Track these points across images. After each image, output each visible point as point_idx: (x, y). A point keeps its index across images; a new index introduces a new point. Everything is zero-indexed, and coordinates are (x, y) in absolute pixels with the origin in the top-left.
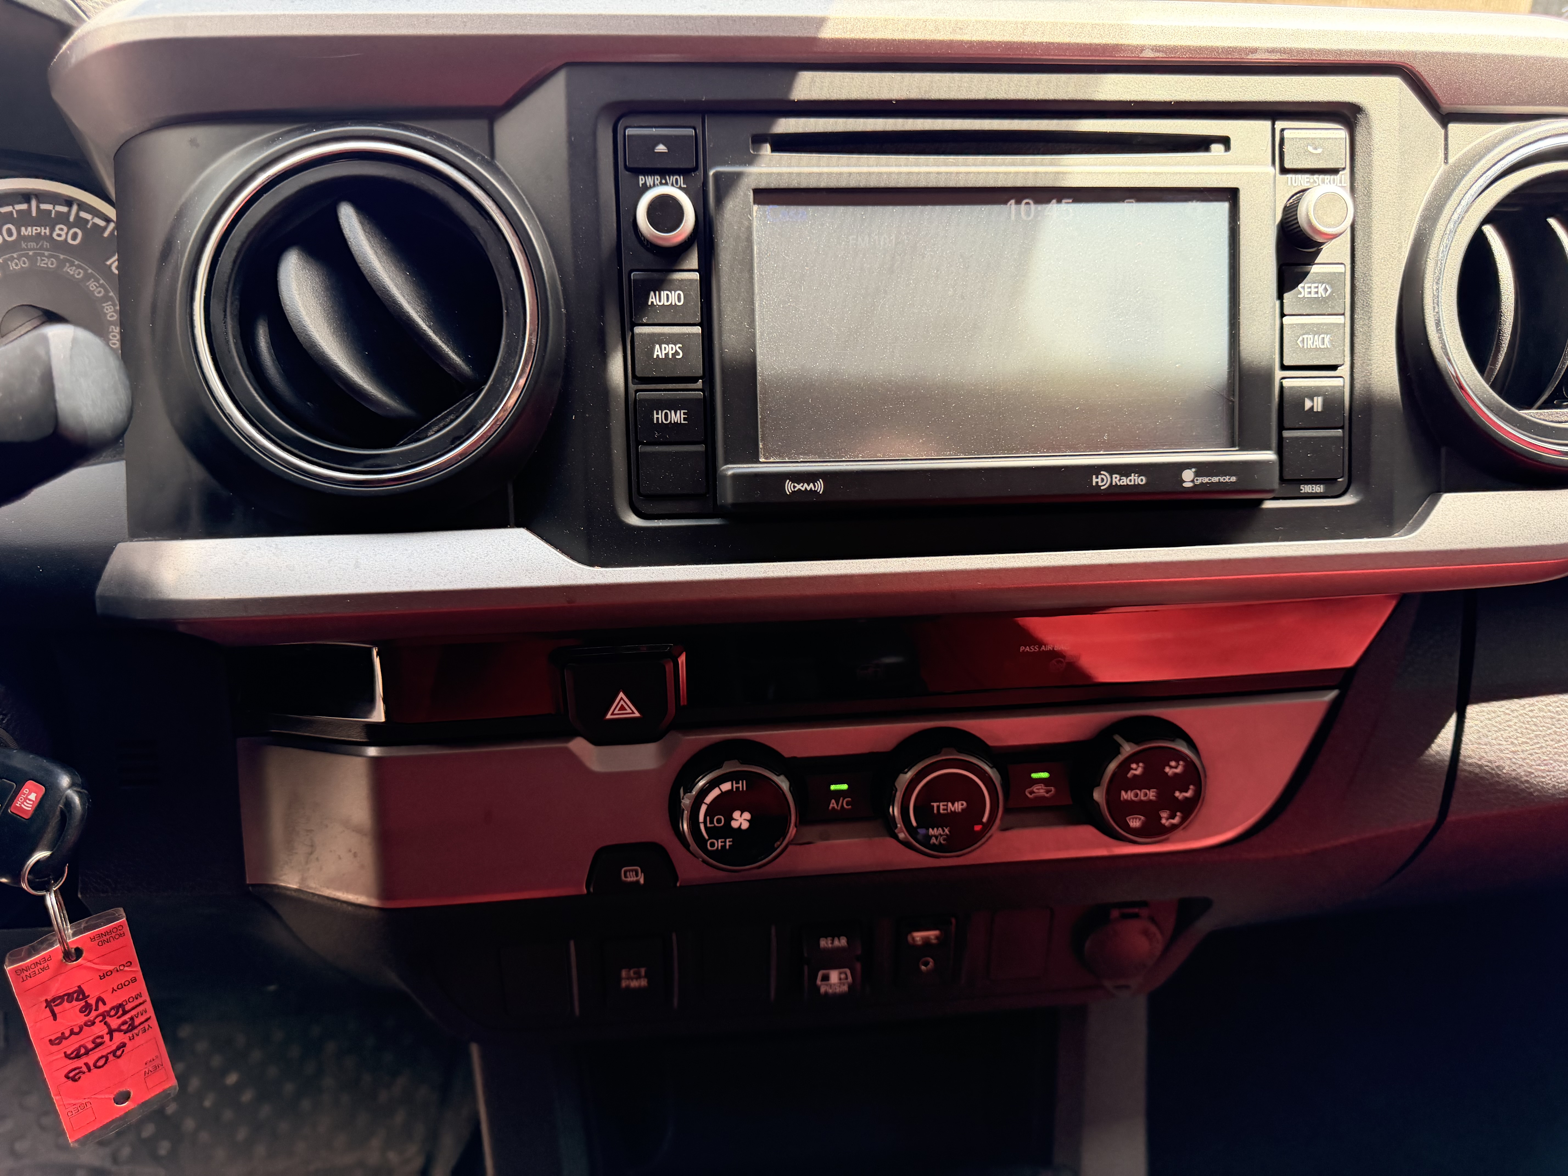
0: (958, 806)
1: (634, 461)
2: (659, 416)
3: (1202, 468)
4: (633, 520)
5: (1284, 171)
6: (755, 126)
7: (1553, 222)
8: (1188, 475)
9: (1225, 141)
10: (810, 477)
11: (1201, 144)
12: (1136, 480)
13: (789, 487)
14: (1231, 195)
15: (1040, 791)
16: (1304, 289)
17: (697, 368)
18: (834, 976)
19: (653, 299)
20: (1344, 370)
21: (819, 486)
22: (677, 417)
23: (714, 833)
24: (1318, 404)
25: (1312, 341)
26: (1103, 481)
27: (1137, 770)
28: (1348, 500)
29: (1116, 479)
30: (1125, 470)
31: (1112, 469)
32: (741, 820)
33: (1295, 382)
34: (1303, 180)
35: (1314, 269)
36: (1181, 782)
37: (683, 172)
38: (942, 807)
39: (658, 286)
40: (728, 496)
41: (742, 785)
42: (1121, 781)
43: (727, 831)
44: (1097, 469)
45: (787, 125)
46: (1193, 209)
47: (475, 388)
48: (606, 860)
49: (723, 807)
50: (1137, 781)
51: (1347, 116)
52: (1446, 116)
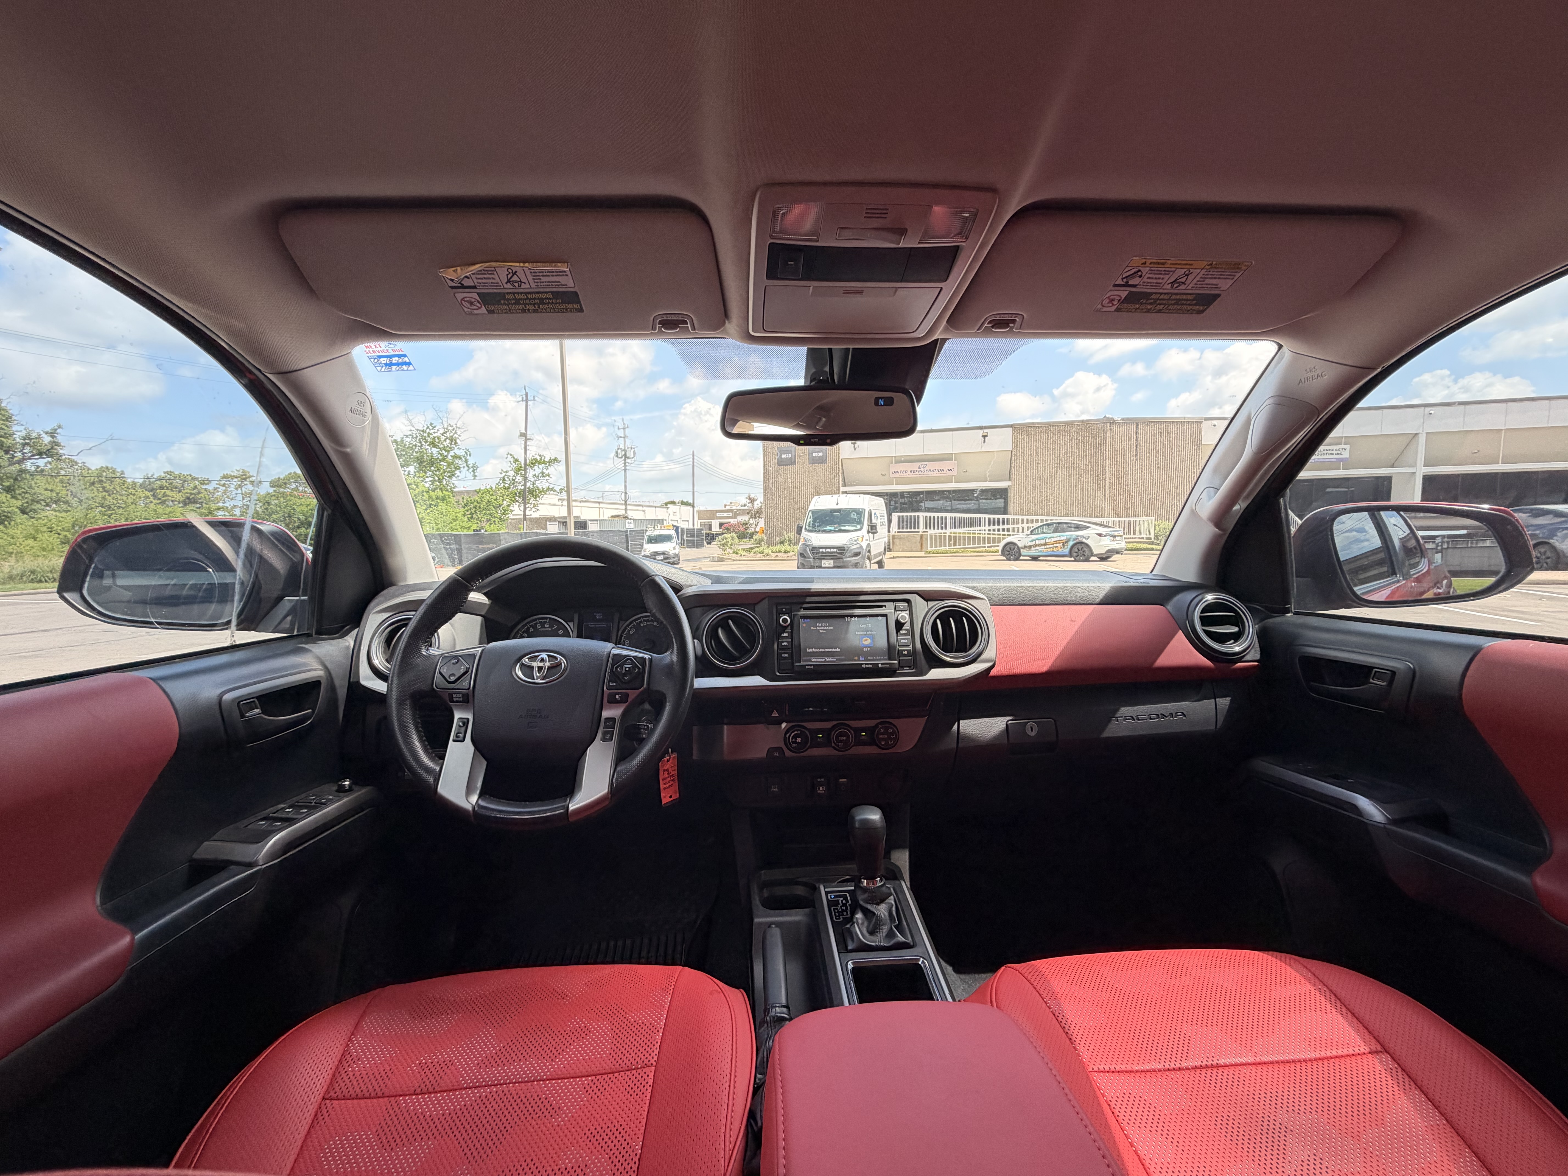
0: (845, 738)
1: (779, 663)
2: (783, 655)
3: (882, 664)
4: (778, 674)
5: (896, 611)
6: (800, 606)
7: (951, 619)
8: (880, 665)
9: (885, 606)
10: (811, 665)
11: (881, 607)
12: (870, 666)
13: (807, 667)
14: (886, 616)
15: (863, 738)
16: (902, 632)
17: (790, 647)
18: (821, 788)
19: (782, 635)
20: (910, 646)
21: (812, 667)
22: (786, 655)
23: (793, 743)
24: (906, 652)
25: (903, 641)
26: (864, 666)
27: (882, 731)
28: (912, 670)
29: (867, 666)
30: (867, 664)
32: (799, 740)
33: (901, 648)
34: (900, 613)
35: (903, 628)
36: (892, 734)
37: (788, 613)
38: (841, 738)
39: (783, 633)
40: (796, 669)
41: (799, 732)
42: (878, 733)
43: (795, 742)
44: (862, 664)
45: (805, 606)
46: (880, 618)
47: (749, 651)
48: (771, 751)
49: (795, 737)
50: (883, 734)
51: (908, 601)
52: (927, 600)
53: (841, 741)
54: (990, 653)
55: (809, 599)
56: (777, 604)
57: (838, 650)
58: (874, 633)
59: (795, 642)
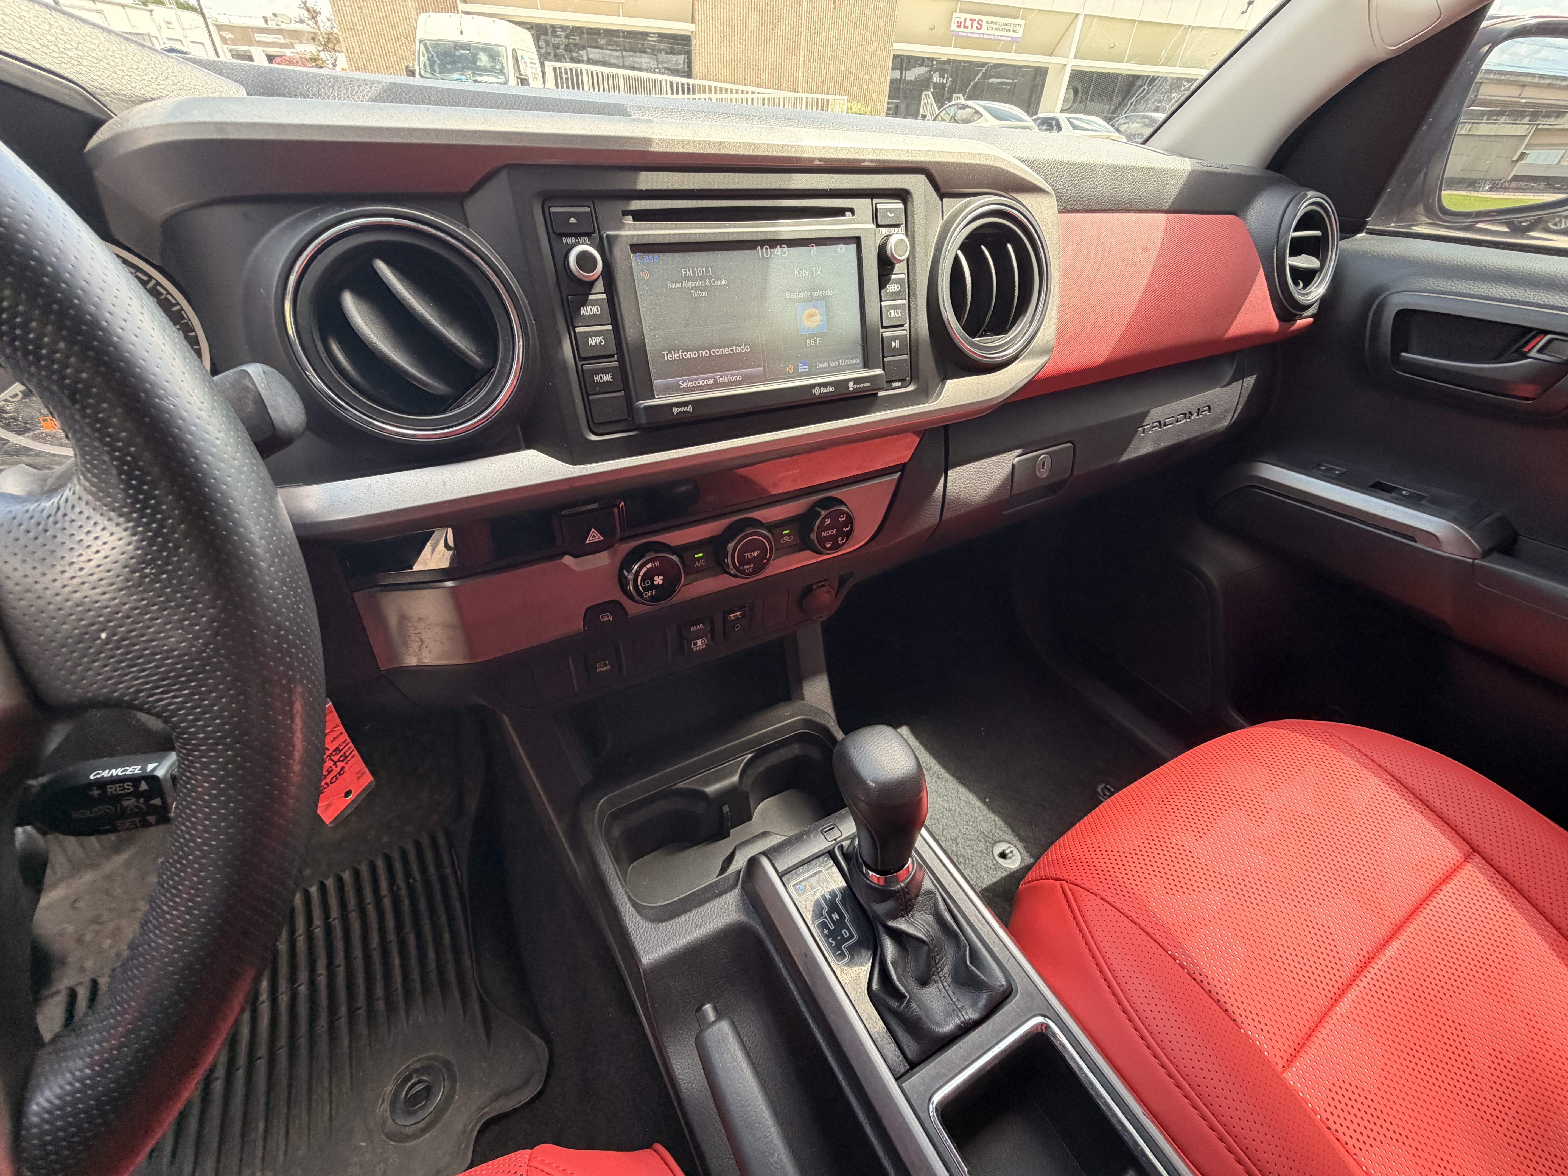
0: (756, 553)
1: (588, 405)
2: (597, 378)
3: (856, 381)
4: (594, 438)
5: (878, 226)
6: (621, 206)
7: (988, 250)
8: (851, 384)
9: (852, 210)
10: (685, 404)
11: (839, 212)
12: (830, 389)
13: (675, 410)
14: (857, 241)
15: (786, 539)
16: (889, 287)
17: (613, 350)
18: (699, 642)
19: (583, 311)
20: (907, 326)
21: (690, 408)
22: (607, 378)
23: (646, 589)
24: (897, 344)
25: (894, 314)
26: (817, 391)
27: (828, 522)
28: (911, 388)
29: (823, 390)
30: (824, 385)
31: (821, 385)
32: (658, 580)
33: (887, 334)
34: (886, 231)
35: (893, 277)
36: (845, 524)
37: (588, 235)
38: (749, 555)
39: (584, 303)
40: (643, 420)
41: (657, 564)
42: (823, 529)
43: (653, 587)
44: (813, 386)
45: (638, 205)
46: (841, 248)
47: (487, 372)
48: (592, 613)
49: (649, 576)
50: (829, 528)
51: (903, 195)
52: (942, 196)
53: (748, 562)
54: (1048, 333)
55: (648, 181)
56: (548, 198)
57: (745, 349)
58: (829, 293)
59: (630, 332)
